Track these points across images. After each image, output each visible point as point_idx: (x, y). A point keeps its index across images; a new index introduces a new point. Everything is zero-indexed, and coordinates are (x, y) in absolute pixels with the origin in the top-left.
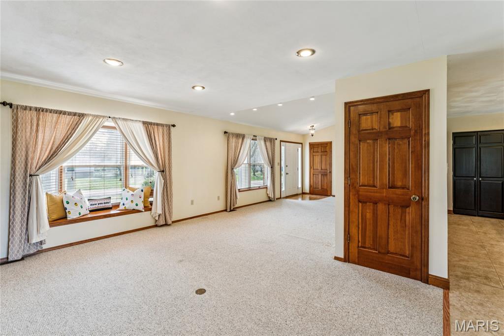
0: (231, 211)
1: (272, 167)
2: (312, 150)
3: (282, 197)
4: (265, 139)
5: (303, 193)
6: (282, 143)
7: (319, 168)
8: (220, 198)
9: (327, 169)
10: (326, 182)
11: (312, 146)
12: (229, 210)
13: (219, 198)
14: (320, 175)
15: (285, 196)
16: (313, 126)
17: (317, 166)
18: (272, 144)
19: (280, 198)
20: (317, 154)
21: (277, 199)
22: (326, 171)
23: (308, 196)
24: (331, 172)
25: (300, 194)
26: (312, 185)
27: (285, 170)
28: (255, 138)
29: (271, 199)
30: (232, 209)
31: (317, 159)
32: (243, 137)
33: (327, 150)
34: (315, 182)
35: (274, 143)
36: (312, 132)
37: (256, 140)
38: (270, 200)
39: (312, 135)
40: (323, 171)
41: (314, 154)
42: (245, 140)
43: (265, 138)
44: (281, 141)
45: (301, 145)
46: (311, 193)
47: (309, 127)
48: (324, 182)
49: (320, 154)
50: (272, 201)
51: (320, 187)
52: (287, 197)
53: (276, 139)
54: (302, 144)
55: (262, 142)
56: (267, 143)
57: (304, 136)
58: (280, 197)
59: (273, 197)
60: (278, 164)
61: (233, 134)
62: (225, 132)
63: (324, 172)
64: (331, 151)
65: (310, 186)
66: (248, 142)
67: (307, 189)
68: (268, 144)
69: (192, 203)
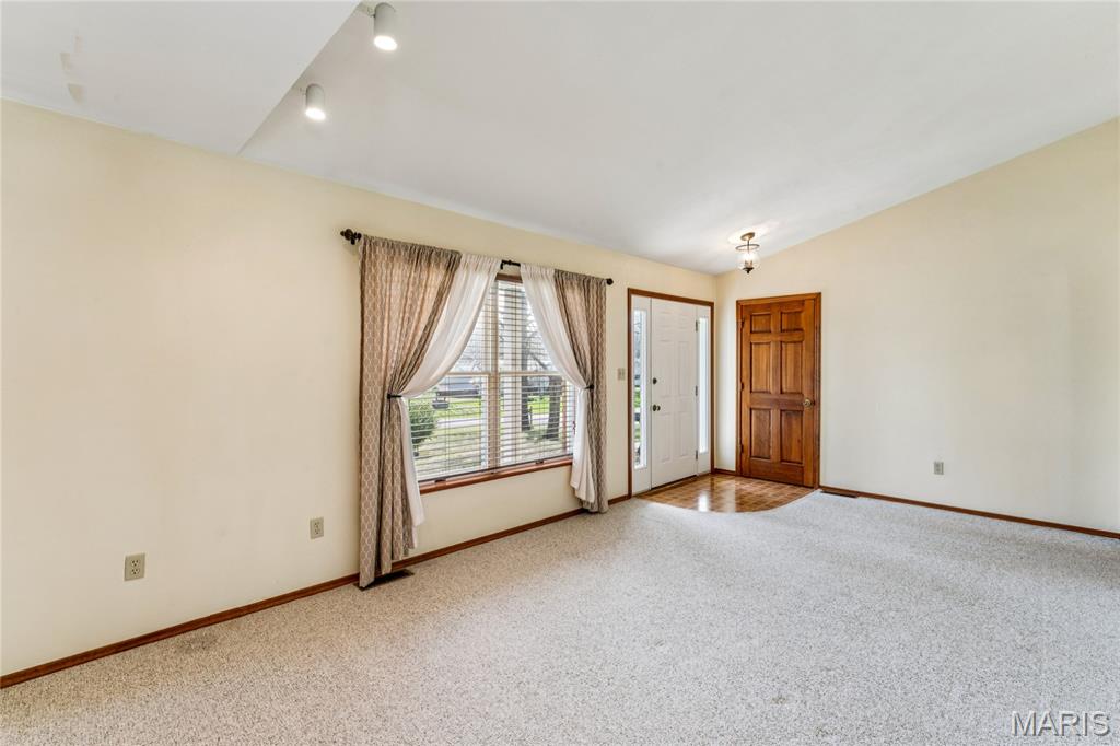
0: (380, 580)
1: (591, 387)
2: (747, 324)
3: (635, 490)
4: (562, 280)
5: (717, 471)
6: (633, 297)
7: (773, 388)
8: (326, 527)
9: (801, 394)
10: (795, 436)
11: (749, 312)
12: (367, 576)
13: (317, 528)
14: (775, 414)
15: (647, 487)
16: (751, 235)
17: (766, 381)
18: (593, 299)
19: (629, 496)
20: (765, 338)
21: (611, 502)
22: (797, 398)
23: (731, 487)
24: (816, 403)
25: (703, 476)
26: (746, 443)
27: (649, 395)
28: (509, 272)
29: (585, 506)
30: (387, 569)
31: (766, 356)
32: (452, 262)
33: (803, 326)
34: (757, 436)
35: (601, 297)
36: (749, 257)
37: (517, 279)
38: (582, 511)
39: (749, 270)
40: (787, 397)
41: (755, 338)
42: (461, 275)
43: (558, 272)
44: (631, 292)
45: (709, 308)
46: (744, 471)
47: (736, 239)
48: (790, 436)
49: (774, 338)
50: (592, 513)
51: (774, 453)
52: (654, 492)
53: (610, 282)
54: (711, 305)
55: (548, 291)
56: (569, 294)
57: (719, 277)
58: (625, 493)
59: (592, 499)
60: (620, 373)
61: (392, 246)
62: (350, 236)
63: (793, 403)
64: (817, 329)
65: (741, 450)
66: (474, 285)
67: (729, 459)
68: (575, 298)
69: (135, 568)
